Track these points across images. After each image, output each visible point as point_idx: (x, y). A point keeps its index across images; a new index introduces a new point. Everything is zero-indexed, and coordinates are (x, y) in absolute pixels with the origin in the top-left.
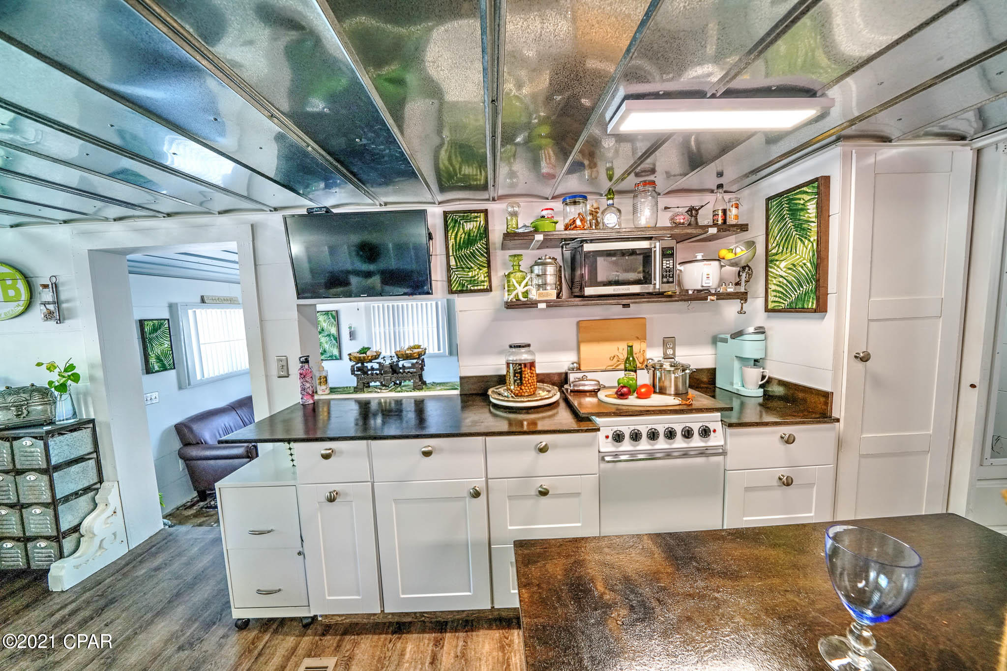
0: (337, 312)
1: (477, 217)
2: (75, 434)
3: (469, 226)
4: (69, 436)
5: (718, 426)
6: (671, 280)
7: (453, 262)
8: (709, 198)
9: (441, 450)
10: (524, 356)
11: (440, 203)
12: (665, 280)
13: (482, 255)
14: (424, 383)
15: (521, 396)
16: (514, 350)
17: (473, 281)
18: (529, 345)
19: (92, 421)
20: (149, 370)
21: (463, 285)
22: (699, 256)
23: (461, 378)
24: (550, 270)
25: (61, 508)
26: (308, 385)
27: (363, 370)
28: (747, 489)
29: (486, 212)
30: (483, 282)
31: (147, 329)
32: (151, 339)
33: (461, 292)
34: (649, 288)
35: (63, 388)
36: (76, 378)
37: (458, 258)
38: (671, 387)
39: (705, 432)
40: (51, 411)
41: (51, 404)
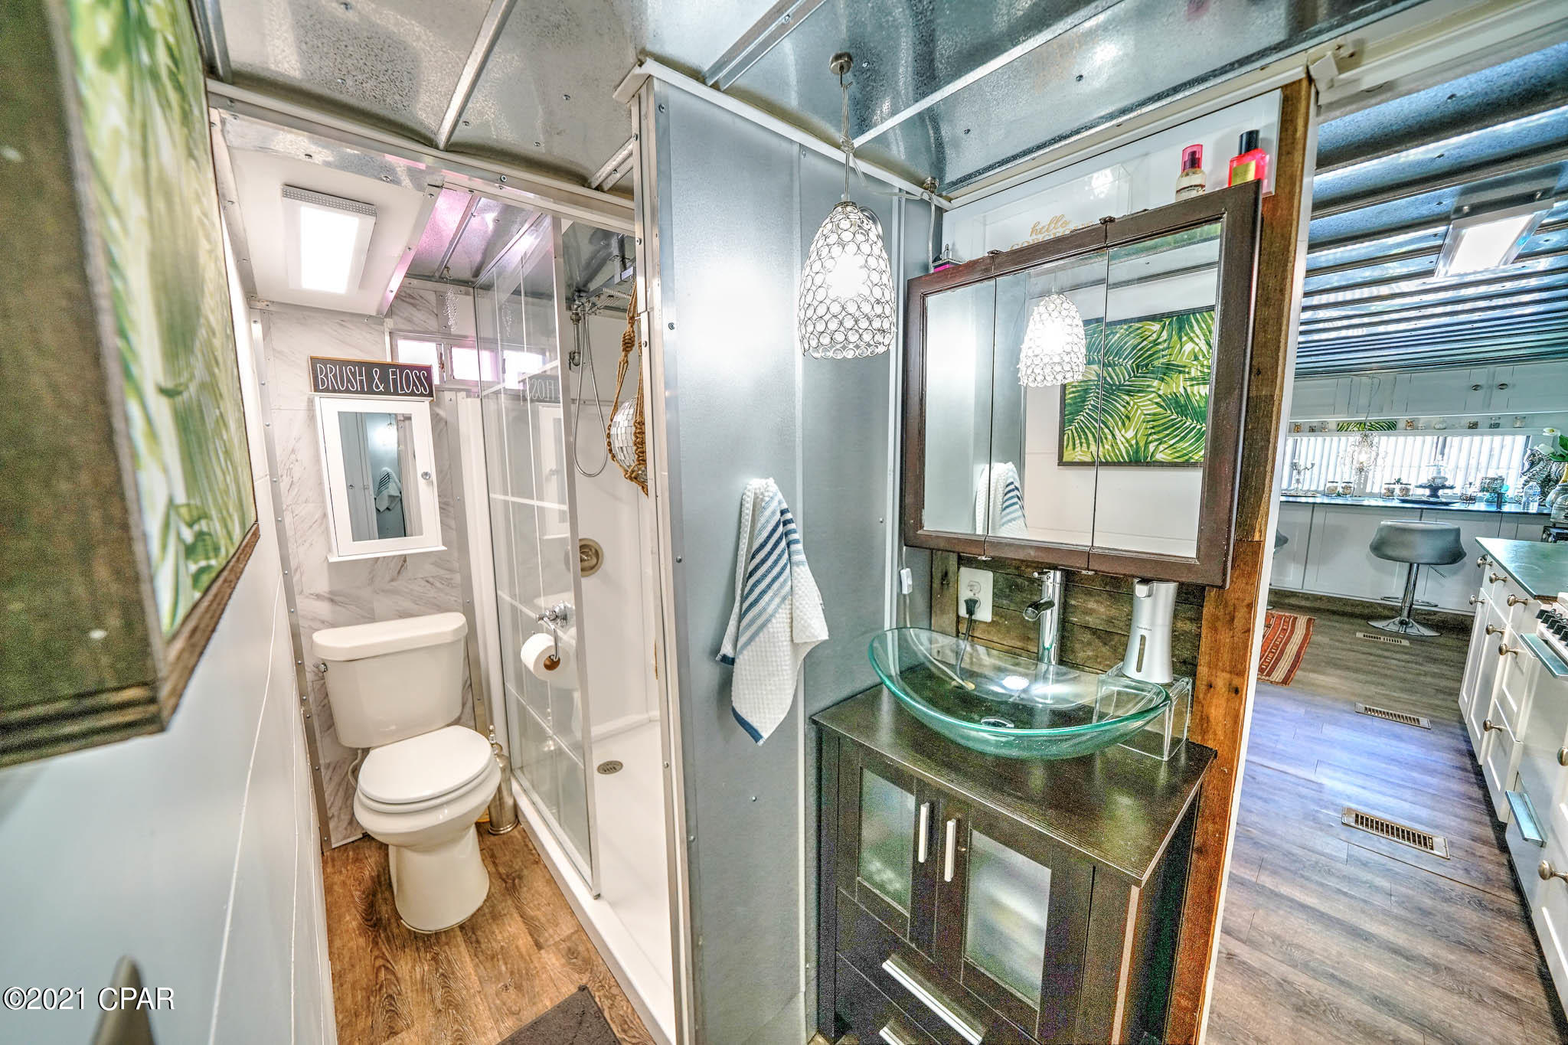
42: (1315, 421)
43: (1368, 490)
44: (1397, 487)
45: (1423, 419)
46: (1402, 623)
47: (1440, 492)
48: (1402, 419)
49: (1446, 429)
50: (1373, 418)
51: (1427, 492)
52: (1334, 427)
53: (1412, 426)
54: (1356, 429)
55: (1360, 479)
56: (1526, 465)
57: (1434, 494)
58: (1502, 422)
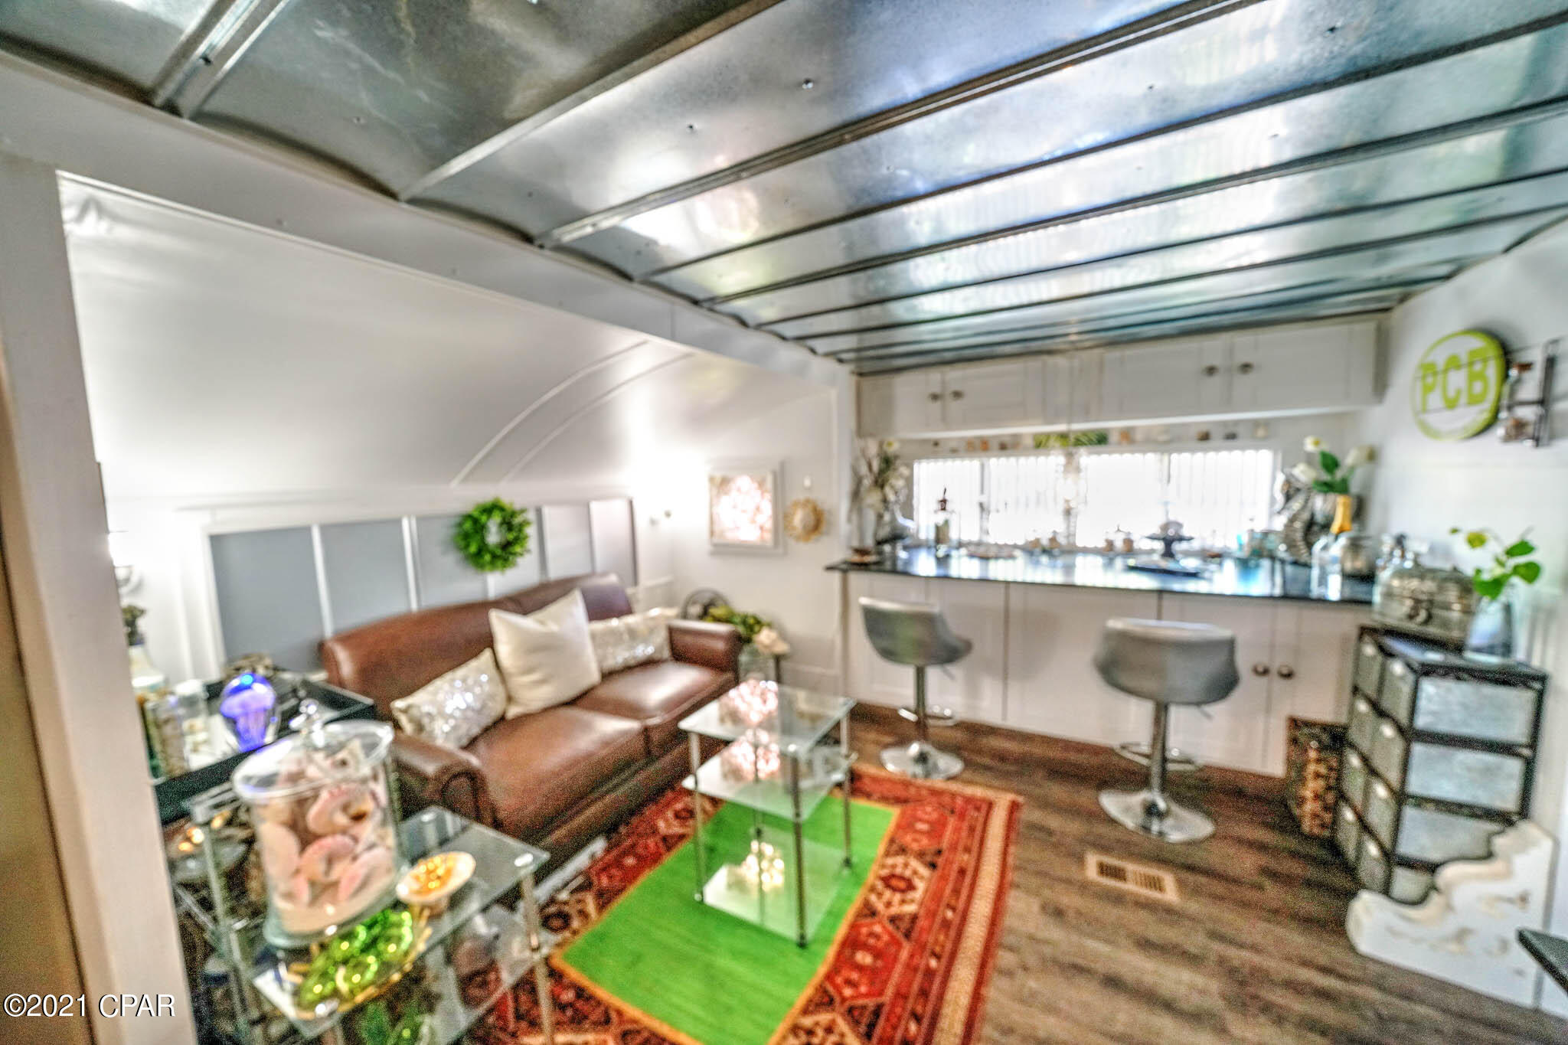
4: (1468, 686)
19: (1543, 680)
25: (1410, 810)
35: (1497, 584)
36: (1530, 571)
40: (1464, 627)
41: (1469, 612)
42: (1006, 432)
43: (1080, 539)
44: (1120, 537)
45: (1141, 426)
47: (1176, 547)
48: (1117, 426)
49: (1168, 442)
50: (1078, 426)
51: (1159, 546)
52: (1029, 442)
53: (1128, 439)
55: (1068, 527)
56: (1280, 498)
57: (1168, 554)
58: (1240, 430)
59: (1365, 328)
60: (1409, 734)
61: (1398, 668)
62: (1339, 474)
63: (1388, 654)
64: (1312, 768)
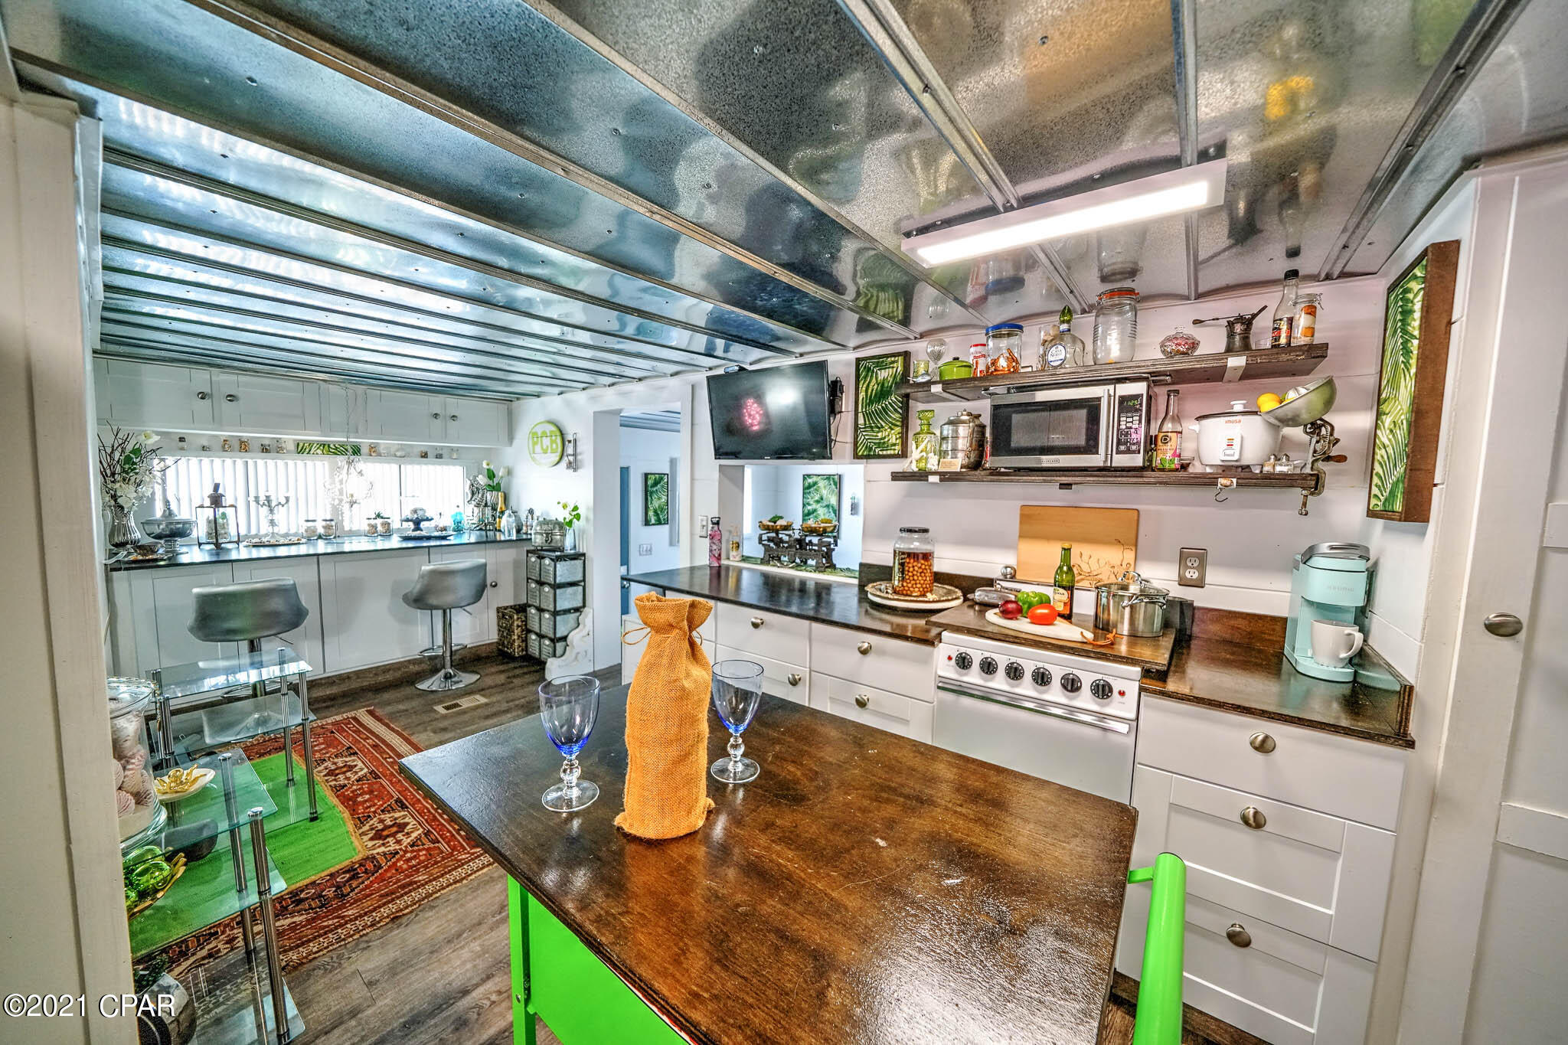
0: (840, 476)
1: (893, 362)
2: (573, 562)
3: (883, 374)
4: (569, 563)
5: (1133, 688)
6: (1134, 448)
7: (861, 421)
8: (1271, 299)
9: (771, 627)
10: (916, 545)
11: (855, 349)
12: (1122, 448)
13: (895, 410)
14: (833, 566)
15: (907, 595)
16: (904, 535)
17: (882, 444)
18: (926, 531)
19: (584, 555)
20: (647, 523)
21: (871, 449)
22: (1238, 406)
23: (861, 565)
24: (964, 431)
25: (558, 618)
26: (715, 547)
27: (778, 542)
28: (1174, 807)
29: (906, 355)
30: (895, 445)
31: (650, 482)
32: (652, 493)
33: (868, 457)
34: (1096, 460)
35: (570, 523)
36: (578, 516)
37: (867, 415)
38: (1122, 623)
39: (1102, 691)
40: (563, 541)
41: (563, 535)
42: (267, 436)
43: (347, 528)
44: (379, 521)
45: (383, 443)
46: (447, 677)
47: (423, 525)
48: (364, 442)
49: (402, 457)
50: (338, 439)
51: (411, 525)
52: (291, 447)
53: (374, 451)
54: (319, 451)
56: (470, 496)
57: (417, 528)
58: (444, 452)
59: (503, 407)
60: (556, 586)
61: (547, 561)
62: (496, 481)
63: (541, 558)
64: (516, 623)
